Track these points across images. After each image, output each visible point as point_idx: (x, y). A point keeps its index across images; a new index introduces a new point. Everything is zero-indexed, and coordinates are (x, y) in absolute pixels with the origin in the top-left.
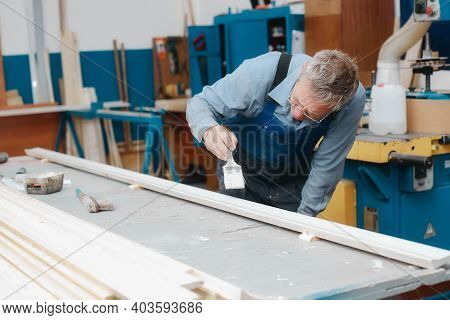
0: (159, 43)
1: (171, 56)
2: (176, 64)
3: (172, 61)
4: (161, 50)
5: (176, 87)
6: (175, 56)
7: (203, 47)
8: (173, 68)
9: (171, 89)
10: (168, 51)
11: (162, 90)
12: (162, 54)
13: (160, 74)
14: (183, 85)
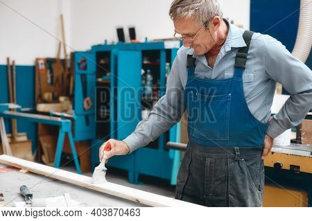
0: (41, 62)
1: (49, 72)
2: (52, 78)
3: (49, 76)
4: (42, 67)
5: (51, 95)
6: (52, 72)
7: (85, 68)
8: (49, 81)
9: (47, 96)
10: (47, 68)
11: (41, 96)
12: (42, 70)
13: (40, 85)
14: (56, 94)
